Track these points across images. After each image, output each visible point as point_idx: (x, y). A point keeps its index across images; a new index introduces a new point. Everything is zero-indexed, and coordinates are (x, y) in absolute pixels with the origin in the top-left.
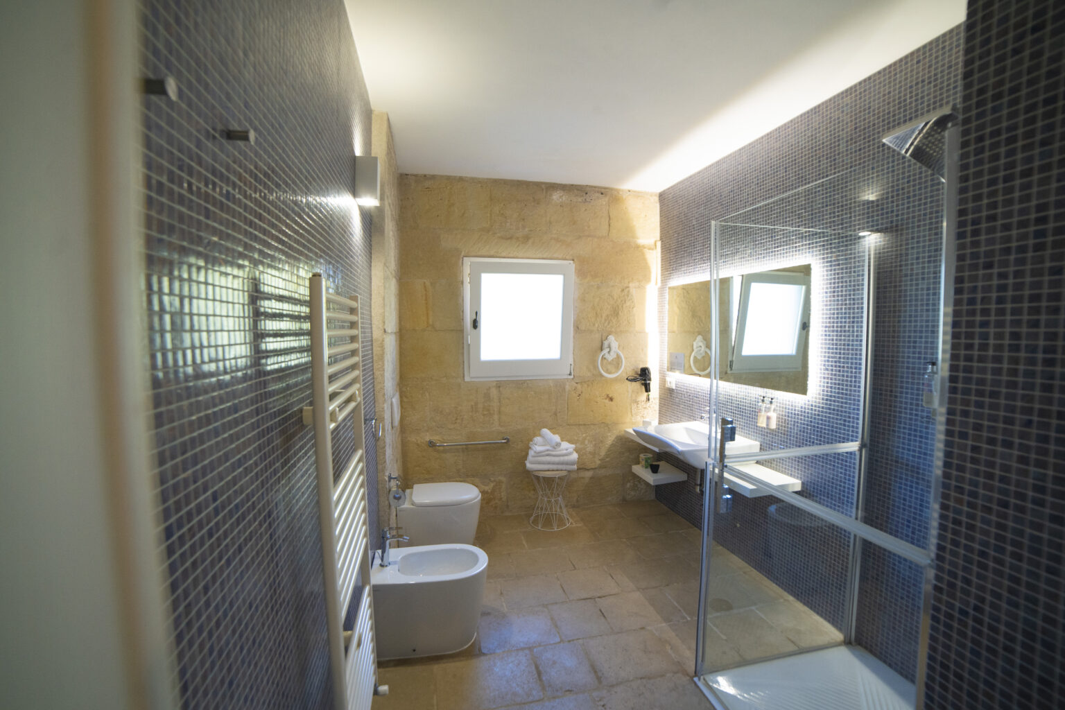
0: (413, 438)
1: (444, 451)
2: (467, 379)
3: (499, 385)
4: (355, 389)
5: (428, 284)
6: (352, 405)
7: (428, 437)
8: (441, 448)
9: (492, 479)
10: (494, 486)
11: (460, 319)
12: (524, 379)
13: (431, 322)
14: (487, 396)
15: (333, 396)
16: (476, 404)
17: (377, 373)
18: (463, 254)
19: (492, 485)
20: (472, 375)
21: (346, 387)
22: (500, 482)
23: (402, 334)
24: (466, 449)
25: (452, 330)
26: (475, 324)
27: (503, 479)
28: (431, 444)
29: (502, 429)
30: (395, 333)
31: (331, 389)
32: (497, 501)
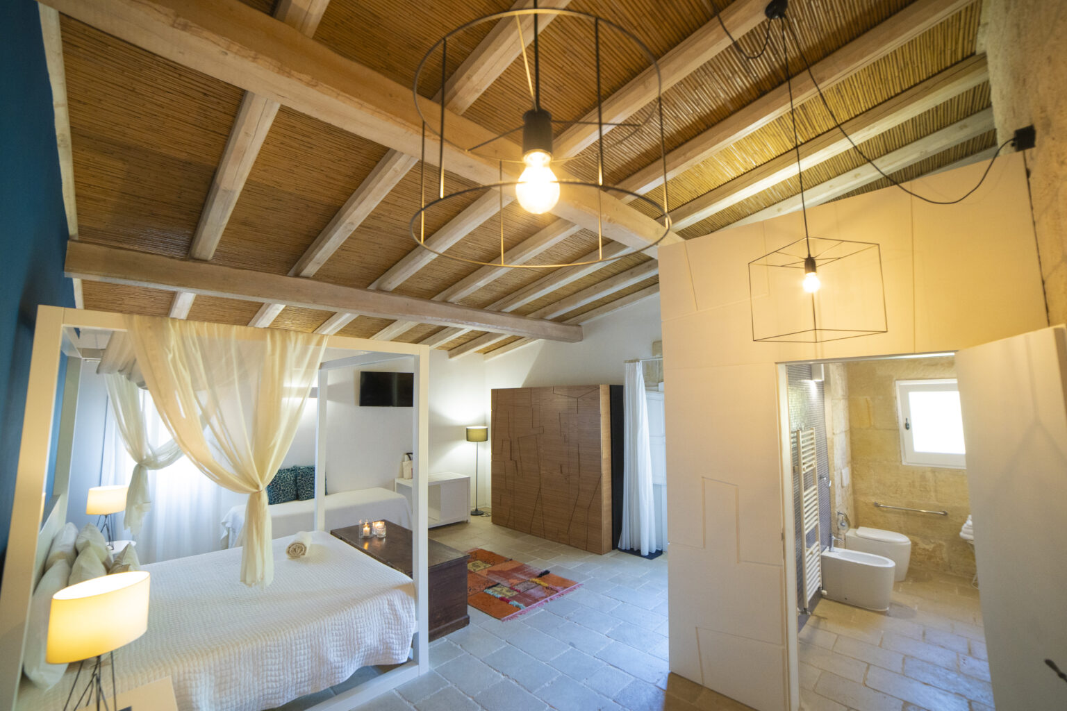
0: (862, 499)
1: (887, 512)
2: (904, 463)
3: (934, 471)
4: (813, 462)
5: (869, 399)
6: (812, 468)
7: (874, 500)
8: (885, 509)
9: (932, 541)
10: (934, 547)
11: (896, 422)
12: (960, 468)
13: (872, 424)
14: (923, 477)
15: (804, 464)
16: (913, 482)
17: (830, 455)
18: (895, 379)
19: (932, 546)
20: (907, 461)
21: (810, 461)
22: (940, 545)
23: (852, 432)
24: (907, 513)
25: (890, 429)
26: (907, 426)
27: (944, 543)
28: (877, 505)
29: (940, 504)
30: (846, 431)
31: (803, 461)
32: (938, 559)
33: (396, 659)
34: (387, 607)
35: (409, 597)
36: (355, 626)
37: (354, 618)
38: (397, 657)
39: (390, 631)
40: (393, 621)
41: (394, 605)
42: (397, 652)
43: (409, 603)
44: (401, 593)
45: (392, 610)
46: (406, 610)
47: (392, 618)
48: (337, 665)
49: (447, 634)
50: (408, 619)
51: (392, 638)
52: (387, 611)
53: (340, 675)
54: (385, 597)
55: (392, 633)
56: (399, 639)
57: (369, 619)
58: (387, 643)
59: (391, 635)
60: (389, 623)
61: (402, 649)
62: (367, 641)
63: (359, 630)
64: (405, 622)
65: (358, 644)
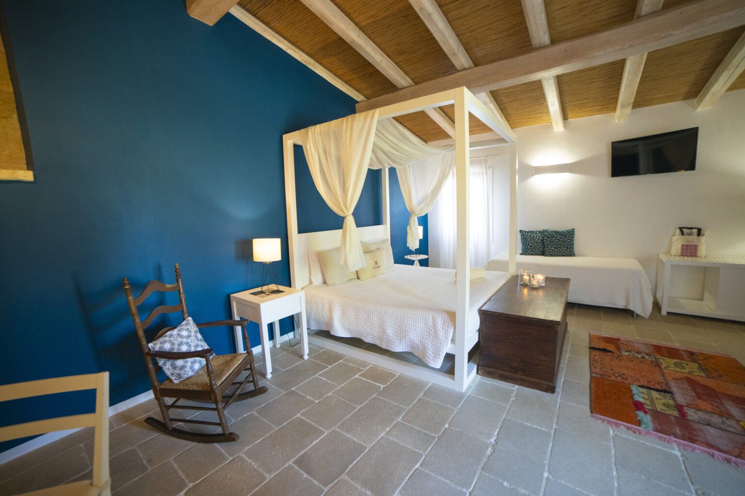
33: (427, 360)
34: (431, 321)
35: (450, 323)
36: (406, 322)
37: (406, 316)
38: (428, 360)
39: (429, 339)
40: (432, 334)
41: (436, 323)
42: (430, 357)
43: (448, 327)
44: (446, 316)
45: (434, 324)
46: (444, 331)
47: (433, 330)
48: (392, 339)
49: (522, 385)
50: (444, 339)
51: (428, 345)
52: (431, 324)
53: (392, 346)
54: (432, 313)
55: (429, 341)
56: (433, 349)
57: (416, 322)
58: (424, 346)
59: (428, 342)
60: (429, 333)
61: (434, 357)
62: (411, 336)
63: (408, 325)
64: (441, 339)
65: (405, 334)
